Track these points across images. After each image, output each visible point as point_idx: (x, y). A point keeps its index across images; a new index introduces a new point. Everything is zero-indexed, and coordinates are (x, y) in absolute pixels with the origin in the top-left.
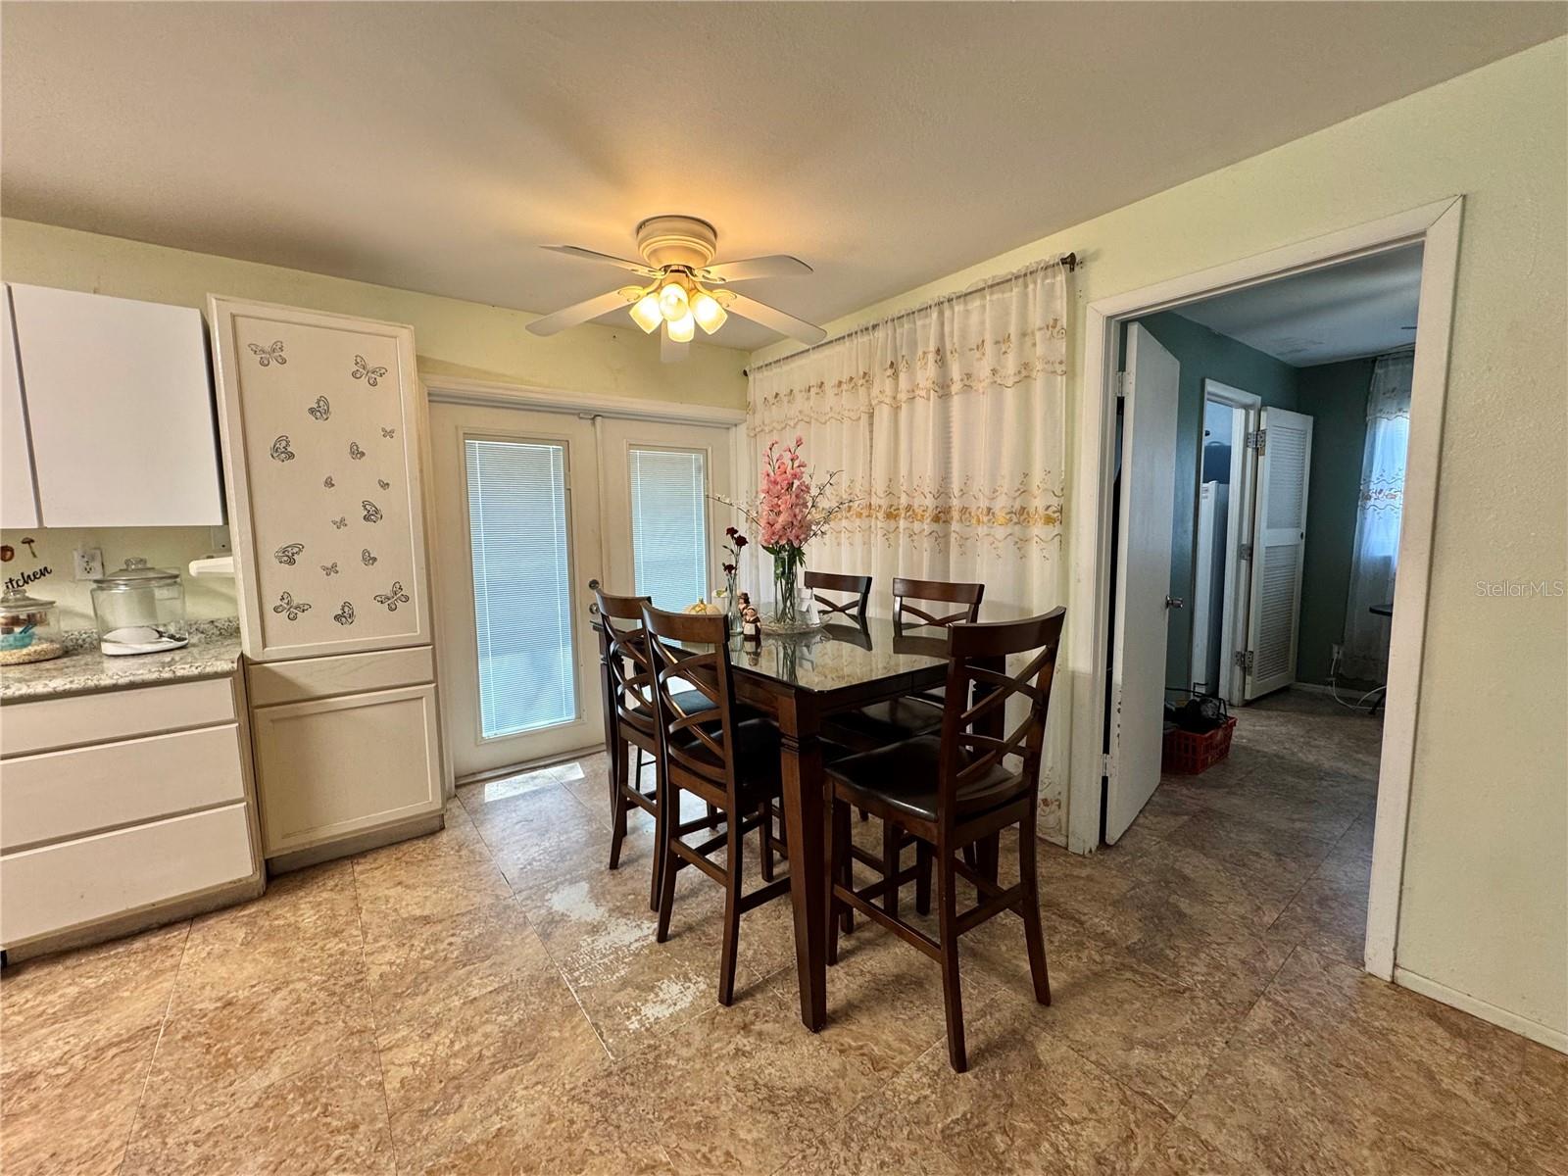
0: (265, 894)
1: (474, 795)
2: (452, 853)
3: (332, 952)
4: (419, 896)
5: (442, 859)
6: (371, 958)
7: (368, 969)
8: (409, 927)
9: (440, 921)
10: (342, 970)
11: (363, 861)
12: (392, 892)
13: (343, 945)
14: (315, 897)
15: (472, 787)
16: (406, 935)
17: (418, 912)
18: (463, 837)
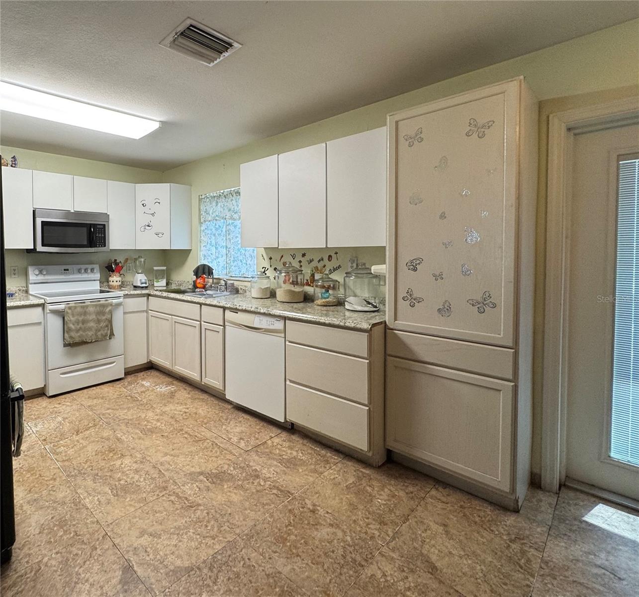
0: (379, 467)
1: (576, 504)
2: (505, 537)
3: (369, 531)
4: (447, 547)
5: (493, 536)
6: (380, 558)
7: (372, 563)
8: (419, 563)
9: (441, 582)
10: (361, 548)
11: (440, 489)
12: (434, 527)
13: (377, 533)
14: (396, 490)
15: (582, 496)
16: (412, 566)
17: (434, 558)
18: (527, 532)
